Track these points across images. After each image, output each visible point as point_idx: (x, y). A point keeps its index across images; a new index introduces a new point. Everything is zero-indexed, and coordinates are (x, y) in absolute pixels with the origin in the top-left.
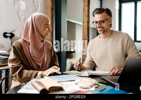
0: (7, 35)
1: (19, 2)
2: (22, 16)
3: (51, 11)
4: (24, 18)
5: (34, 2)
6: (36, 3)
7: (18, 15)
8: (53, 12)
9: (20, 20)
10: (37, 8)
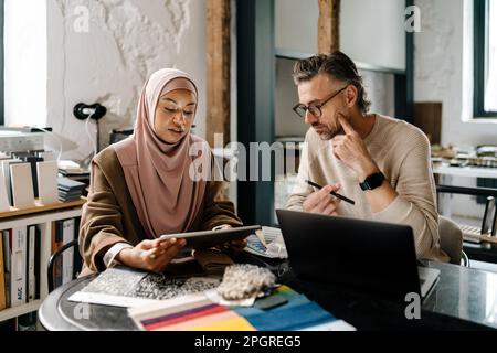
0: (85, 111)
1: (120, 7)
2: (130, 50)
3: (224, 30)
4: (136, 54)
5: (168, 3)
6: (174, 4)
7: (119, 48)
8: (229, 33)
9: (124, 62)
10: (179, 21)
